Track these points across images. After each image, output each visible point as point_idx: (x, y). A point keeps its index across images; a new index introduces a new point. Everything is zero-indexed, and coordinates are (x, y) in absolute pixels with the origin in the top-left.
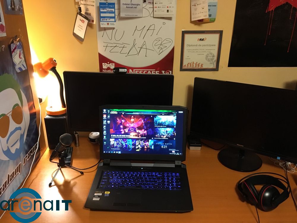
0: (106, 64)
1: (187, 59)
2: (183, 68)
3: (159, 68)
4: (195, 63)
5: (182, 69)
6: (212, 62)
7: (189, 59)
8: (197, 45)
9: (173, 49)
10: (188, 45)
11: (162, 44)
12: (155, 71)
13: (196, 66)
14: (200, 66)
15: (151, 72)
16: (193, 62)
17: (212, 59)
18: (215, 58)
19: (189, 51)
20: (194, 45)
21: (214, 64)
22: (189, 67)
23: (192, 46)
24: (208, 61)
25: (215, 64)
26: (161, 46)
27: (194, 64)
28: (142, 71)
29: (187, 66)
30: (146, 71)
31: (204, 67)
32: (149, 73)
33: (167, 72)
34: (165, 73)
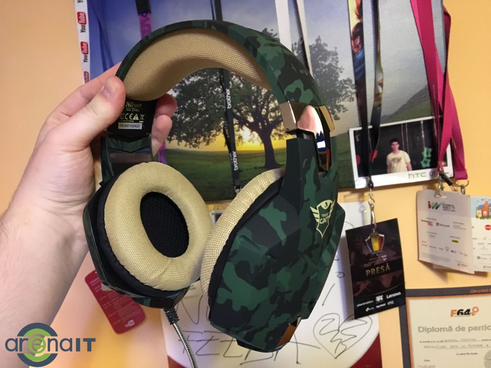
8: (450, 329)
9: (377, 342)
10: (421, 329)
11: (340, 329)
19: (426, 344)
20: (440, 330)
23: (433, 330)
26: (340, 336)
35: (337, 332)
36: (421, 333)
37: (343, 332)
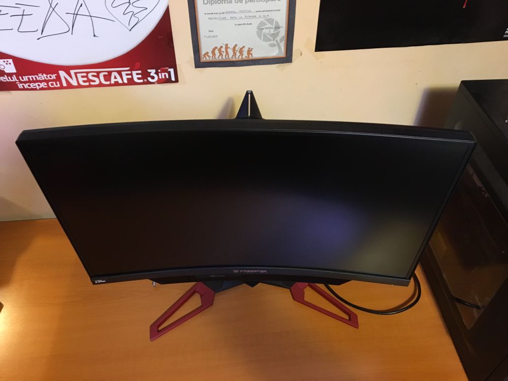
1: (209, 37)
3: (138, 64)
4: (231, 46)
5: (199, 63)
6: (275, 42)
7: (214, 37)
8: (230, 1)
9: (167, 15)
11: (131, 2)
12: (129, 72)
13: (235, 54)
14: (245, 54)
15: (120, 73)
16: (227, 45)
17: (274, 36)
18: (283, 32)
19: (210, 16)
20: (222, 2)
21: (279, 47)
22: (218, 58)
23: (216, 2)
24: (264, 40)
25: (283, 45)
27: (229, 50)
28: (95, 74)
29: (210, 54)
30: (106, 73)
31: (256, 55)
32: (115, 78)
33: (161, 72)
34: (158, 76)
35: (128, 4)
36: (205, 6)
37: (134, 5)
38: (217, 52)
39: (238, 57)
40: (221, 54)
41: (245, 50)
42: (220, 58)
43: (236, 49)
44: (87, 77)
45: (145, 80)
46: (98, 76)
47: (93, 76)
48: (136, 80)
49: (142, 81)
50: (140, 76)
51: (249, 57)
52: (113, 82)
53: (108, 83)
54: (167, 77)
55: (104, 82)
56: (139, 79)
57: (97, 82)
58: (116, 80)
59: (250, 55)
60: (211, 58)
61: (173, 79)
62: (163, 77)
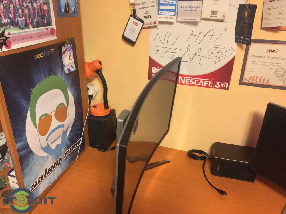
0: (155, 68)
1: (250, 71)
2: (244, 81)
3: (213, 79)
4: (259, 77)
5: (241, 83)
7: (252, 72)
8: (264, 57)
9: (233, 59)
11: (220, 52)
12: (208, 82)
13: (260, 81)
15: (204, 81)
16: (257, 76)
19: (253, 63)
20: (260, 57)
22: (251, 81)
23: (257, 57)
24: (277, 77)
26: (219, 55)
27: (258, 79)
28: (193, 80)
29: (248, 79)
30: (198, 80)
31: (271, 83)
32: (201, 83)
33: (222, 84)
34: (220, 85)
35: (218, 53)
36: (252, 58)
37: (221, 53)
38: (251, 79)
39: (261, 83)
40: (253, 80)
41: (266, 80)
42: (252, 82)
43: (262, 79)
44: (190, 81)
45: (214, 86)
46: (194, 81)
47: (192, 81)
48: (210, 85)
49: (212, 86)
50: (212, 84)
51: (267, 83)
52: (199, 85)
53: (197, 85)
54: (224, 87)
55: (196, 84)
56: (211, 85)
57: (193, 84)
58: (201, 84)
59: (268, 83)
60: (248, 81)
61: (227, 88)
62: (222, 86)
